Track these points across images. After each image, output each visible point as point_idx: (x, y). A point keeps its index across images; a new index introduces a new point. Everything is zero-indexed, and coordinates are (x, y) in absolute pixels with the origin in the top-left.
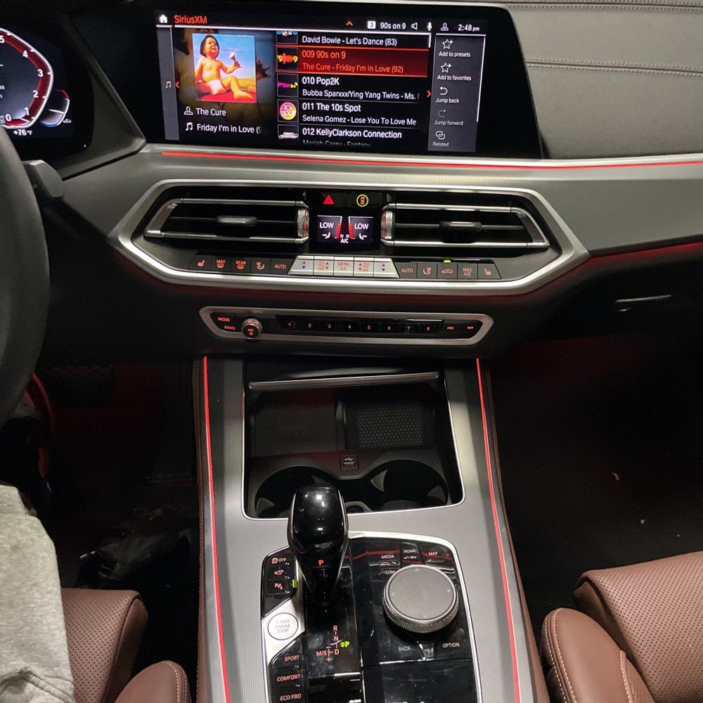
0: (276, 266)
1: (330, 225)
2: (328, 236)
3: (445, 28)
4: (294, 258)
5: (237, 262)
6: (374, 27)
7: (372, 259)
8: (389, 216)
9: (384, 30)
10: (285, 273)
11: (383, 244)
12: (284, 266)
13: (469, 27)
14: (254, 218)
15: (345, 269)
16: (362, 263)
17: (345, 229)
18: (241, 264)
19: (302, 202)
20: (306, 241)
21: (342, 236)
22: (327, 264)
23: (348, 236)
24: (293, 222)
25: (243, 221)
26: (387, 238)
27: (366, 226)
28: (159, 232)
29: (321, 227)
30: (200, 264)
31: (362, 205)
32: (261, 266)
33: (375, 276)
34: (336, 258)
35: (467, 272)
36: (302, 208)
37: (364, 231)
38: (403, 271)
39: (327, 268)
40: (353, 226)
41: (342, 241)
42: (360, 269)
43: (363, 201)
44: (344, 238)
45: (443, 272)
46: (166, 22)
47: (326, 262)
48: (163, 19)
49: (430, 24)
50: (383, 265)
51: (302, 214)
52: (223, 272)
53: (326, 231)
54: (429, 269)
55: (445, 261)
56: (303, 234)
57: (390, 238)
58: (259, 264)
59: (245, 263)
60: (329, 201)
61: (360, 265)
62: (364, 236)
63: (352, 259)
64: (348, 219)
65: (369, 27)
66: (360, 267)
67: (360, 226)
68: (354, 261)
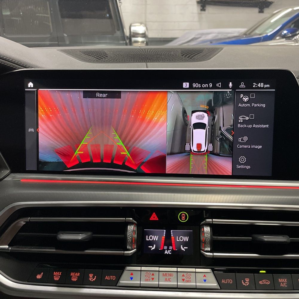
0: (107, 278)
1: (155, 238)
2: (154, 248)
3: (242, 85)
4: (123, 269)
5: (72, 274)
6: (188, 87)
7: (193, 270)
8: (207, 229)
9: (195, 88)
10: (114, 284)
11: (203, 255)
12: (113, 278)
13: (261, 85)
14: (89, 234)
15: (169, 280)
16: (185, 274)
17: (168, 241)
18: (75, 276)
19: (131, 219)
20: (134, 253)
21: (166, 248)
22: (153, 275)
23: (171, 248)
24: (123, 236)
25: (80, 237)
26: (206, 249)
27: (186, 239)
28: (7, 247)
29: (147, 240)
30: (39, 277)
31: (183, 220)
32: (93, 277)
33: (197, 288)
34: (161, 269)
35: (283, 283)
36: (131, 223)
37: (185, 244)
38: (223, 281)
39: (153, 279)
40: (175, 239)
41: (166, 252)
42: (183, 280)
43: (183, 217)
44: (168, 249)
45: (260, 282)
46: (32, 86)
47: (152, 273)
48: (31, 85)
49: (231, 83)
50: (205, 276)
51: (131, 228)
52: (58, 284)
53: (151, 243)
54: (247, 280)
55: (261, 272)
56: (131, 247)
57: (209, 249)
58: (91, 275)
59: (79, 274)
60: (154, 217)
61: (183, 276)
62: (185, 248)
63: (175, 269)
64: (171, 232)
65: (184, 87)
66: (184, 278)
67: (181, 239)
68: (177, 272)
